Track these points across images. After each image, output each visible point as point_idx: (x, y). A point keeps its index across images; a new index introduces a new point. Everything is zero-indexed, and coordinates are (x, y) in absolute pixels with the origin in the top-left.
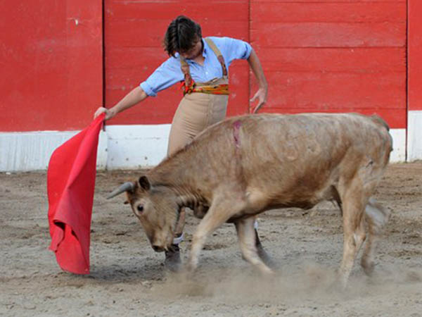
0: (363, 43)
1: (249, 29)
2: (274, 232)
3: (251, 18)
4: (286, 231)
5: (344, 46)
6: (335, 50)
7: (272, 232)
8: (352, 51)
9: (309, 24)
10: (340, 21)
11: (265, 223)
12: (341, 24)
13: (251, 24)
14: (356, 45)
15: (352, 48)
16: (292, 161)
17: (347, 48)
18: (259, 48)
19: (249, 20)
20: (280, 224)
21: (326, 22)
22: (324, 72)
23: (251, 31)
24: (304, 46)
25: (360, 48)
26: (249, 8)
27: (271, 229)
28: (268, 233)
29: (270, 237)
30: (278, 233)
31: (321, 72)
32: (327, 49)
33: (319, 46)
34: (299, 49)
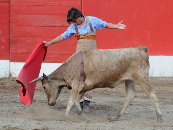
0: (62, 24)
1: (10, 17)
2: (19, 110)
3: (11, 12)
4: (25, 109)
5: (53, 26)
6: (49, 27)
7: (18, 110)
8: (57, 28)
9: (38, 15)
10: (51, 15)
11: (15, 106)
12: (52, 16)
13: (11, 15)
14: (59, 25)
15: (57, 26)
16: (103, 72)
17: (55, 26)
18: (14, 26)
19: (10, 13)
20: (22, 106)
21: (45, 14)
22: (44, 37)
23: (11, 18)
24: (35, 25)
25: (60, 26)
26: (10, 7)
27: (18, 108)
28: (16, 110)
29: (17, 112)
30: (21, 110)
31: (43, 37)
32: (45, 27)
33: (41, 25)
34: (33, 27)
